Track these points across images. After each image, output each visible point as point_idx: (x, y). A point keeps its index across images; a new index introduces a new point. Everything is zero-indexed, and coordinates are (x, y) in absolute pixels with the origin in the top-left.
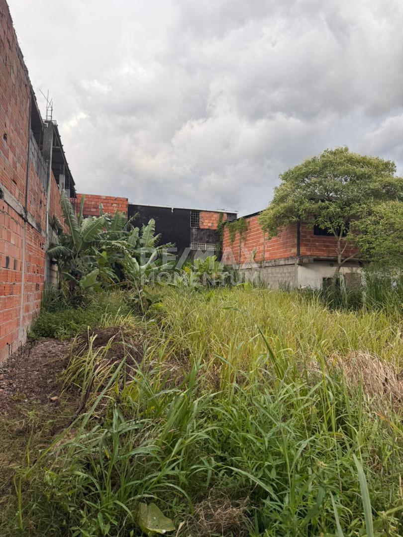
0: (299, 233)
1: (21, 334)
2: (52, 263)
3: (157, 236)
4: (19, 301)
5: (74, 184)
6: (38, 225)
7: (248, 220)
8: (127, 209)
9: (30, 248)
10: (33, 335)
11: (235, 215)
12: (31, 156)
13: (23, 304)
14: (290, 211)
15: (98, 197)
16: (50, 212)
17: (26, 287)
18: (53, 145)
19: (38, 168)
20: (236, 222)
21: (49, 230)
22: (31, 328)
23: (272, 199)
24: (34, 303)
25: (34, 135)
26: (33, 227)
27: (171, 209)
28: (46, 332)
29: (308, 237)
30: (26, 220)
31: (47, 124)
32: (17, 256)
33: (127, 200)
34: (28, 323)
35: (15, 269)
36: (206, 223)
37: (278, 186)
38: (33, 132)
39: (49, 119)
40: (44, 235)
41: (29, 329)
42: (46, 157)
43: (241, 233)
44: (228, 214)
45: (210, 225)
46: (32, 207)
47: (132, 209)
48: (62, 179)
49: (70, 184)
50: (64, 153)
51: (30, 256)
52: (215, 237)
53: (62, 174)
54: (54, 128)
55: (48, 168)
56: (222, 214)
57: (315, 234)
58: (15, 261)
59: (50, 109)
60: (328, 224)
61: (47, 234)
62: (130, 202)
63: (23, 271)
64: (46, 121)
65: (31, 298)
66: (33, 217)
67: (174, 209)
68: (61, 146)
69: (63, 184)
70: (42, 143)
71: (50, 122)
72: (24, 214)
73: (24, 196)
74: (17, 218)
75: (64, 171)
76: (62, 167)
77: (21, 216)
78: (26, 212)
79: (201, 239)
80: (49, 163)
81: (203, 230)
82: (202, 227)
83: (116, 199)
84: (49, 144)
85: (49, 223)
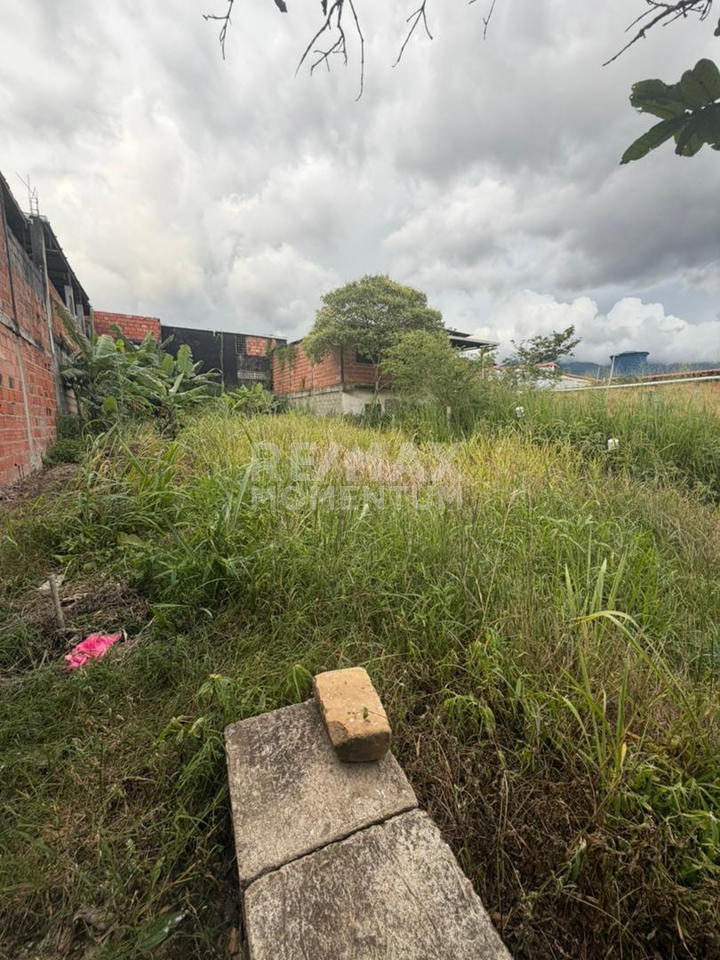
0: (342, 360)
1: (33, 458)
2: (65, 388)
3: (198, 364)
4: (24, 424)
5: (88, 299)
6: (39, 342)
7: (296, 346)
8: (160, 332)
9: (30, 368)
10: (50, 461)
11: (285, 341)
12: (13, 258)
13: (30, 427)
14: (333, 337)
15: (123, 316)
16: (54, 329)
17: (31, 410)
18: (47, 246)
19: (26, 274)
20: (284, 349)
21: (56, 350)
22: (47, 454)
23: (313, 323)
24: (47, 429)
25: (13, 233)
26: (30, 344)
27: (212, 332)
28: (66, 458)
29: (351, 364)
30: (18, 335)
31: (32, 220)
32: (13, 374)
33: (159, 320)
34: (41, 448)
35: (11, 387)
36: (253, 350)
37: (320, 310)
38: (11, 228)
39: (35, 213)
40: (50, 356)
41: (44, 455)
42: (39, 262)
43: (290, 361)
44: (277, 340)
45: (258, 351)
46: (25, 321)
47: (166, 331)
48: (69, 292)
49: (81, 298)
50: (65, 258)
51: (31, 376)
52: (264, 364)
53: (68, 284)
54: (45, 227)
55: (43, 275)
56: (270, 339)
57: (357, 361)
58: (10, 379)
59: (34, 200)
60: (366, 351)
61: (53, 356)
62: (163, 323)
63: (24, 390)
64: (31, 217)
65: (42, 423)
66: (28, 332)
67: (217, 333)
68: (61, 250)
69: (70, 297)
70: (29, 243)
71: (36, 219)
72: (14, 327)
73: (10, 305)
74: (5, 331)
75: (70, 282)
76: (67, 276)
77: (10, 329)
78: (17, 325)
79: (249, 367)
80: (43, 270)
81: (251, 356)
82: (249, 354)
83: (145, 319)
84: (40, 245)
85: (55, 342)
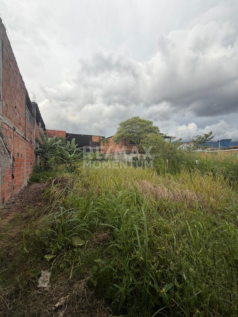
0: (125, 143)
1: (25, 182)
2: (37, 155)
3: (77, 144)
4: (24, 170)
5: (45, 126)
6: (31, 141)
7: (109, 139)
8: (66, 135)
9: (27, 149)
10: (30, 182)
11: (104, 137)
12: (27, 115)
13: (25, 170)
14: (123, 136)
15: (55, 131)
16: (36, 136)
17: (26, 164)
18: (36, 111)
19: (30, 119)
20: (105, 140)
21: (35, 143)
22: (29, 179)
23: (117, 132)
24: (30, 170)
25: (28, 107)
26: (28, 142)
27: (82, 135)
28: (35, 180)
29: (128, 145)
30: (25, 139)
31: (33, 103)
32: (22, 153)
33: (66, 132)
34: (28, 177)
35: (21, 157)
36: (95, 140)
37: (118, 128)
38: (27, 106)
39: (34, 101)
40: (33, 145)
41: (28, 180)
42: (33, 116)
43: (107, 143)
44: (102, 137)
45: (96, 140)
46: (28, 134)
47: (67, 135)
48: (40, 124)
49: (43, 126)
50: (40, 114)
51: (28, 153)
52: (98, 144)
53: (40, 122)
54: (36, 105)
55: (34, 120)
56: (100, 137)
57: (130, 143)
58: (21, 155)
59: (34, 98)
60: (134, 140)
61: (34, 145)
62: (67, 132)
63: (25, 158)
64: (33, 102)
65: (29, 168)
66: (28, 138)
67: (83, 135)
68: (39, 112)
69: (40, 126)
70: (31, 110)
71: (34, 103)
72: (24, 137)
73: (24, 130)
74: (22, 138)
75: (41, 121)
76: (40, 120)
77: (23, 137)
78: (25, 136)
79: (93, 145)
80: (34, 118)
81: (93, 142)
82: (93, 141)
83: (61, 131)
84: (34, 111)
85: (35, 140)
